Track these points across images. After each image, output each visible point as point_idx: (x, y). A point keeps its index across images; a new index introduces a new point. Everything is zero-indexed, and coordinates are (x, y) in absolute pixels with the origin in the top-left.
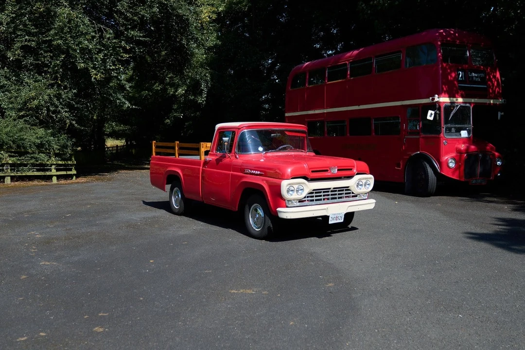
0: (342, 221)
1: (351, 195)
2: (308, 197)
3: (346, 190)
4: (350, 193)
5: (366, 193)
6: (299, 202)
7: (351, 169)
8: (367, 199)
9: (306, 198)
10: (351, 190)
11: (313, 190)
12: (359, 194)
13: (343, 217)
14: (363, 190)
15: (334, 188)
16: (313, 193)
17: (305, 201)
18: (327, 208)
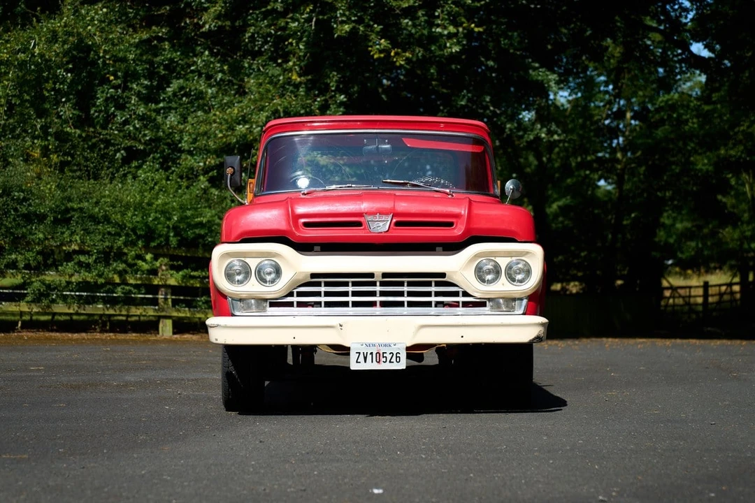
0: (402, 365)
1: (461, 299)
2: (300, 294)
3: (438, 284)
4: (456, 294)
5: (521, 299)
6: (272, 305)
7: (450, 224)
8: (524, 314)
9: (293, 296)
10: (457, 286)
11: (313, 275)
12: (489, 299)
13: (403, 355)
14: (503, 286)
15: (385, 275)
16: (319, 284)
17: (290, 304)
18: (341, 326)
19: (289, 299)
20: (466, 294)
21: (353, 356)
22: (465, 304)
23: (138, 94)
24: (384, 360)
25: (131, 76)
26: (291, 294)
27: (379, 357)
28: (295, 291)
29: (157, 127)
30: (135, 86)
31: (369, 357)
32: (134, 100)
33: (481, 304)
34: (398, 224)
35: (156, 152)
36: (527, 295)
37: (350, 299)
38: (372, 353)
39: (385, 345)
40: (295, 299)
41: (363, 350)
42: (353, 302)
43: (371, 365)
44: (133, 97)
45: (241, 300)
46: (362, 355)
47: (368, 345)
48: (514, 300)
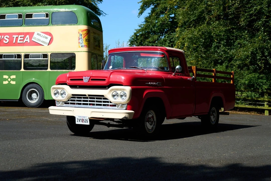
0: (88, 123)
1: (109, 104)
3: (103, 99)
5: (125, 104)
6: (65, 103)
7: (105, 80)
8: (126, 109)
9: (69, 101)
10: (108, 99)
11: (73, 95)
12: (117, 104)
13: (88, 120)
14: (119, 100)
15: (89, 95)
16: (75, 98)
17: (68, 103)
18: (73, 110)
19: (68, 102)
20: (111, 102)
21: (76, 120)
22: (111, 106)
23: (223, 45)
24: (84, 121)
25: (222, 40)
26: (69, 100)
27: (83, 120)
28: (70, 99)
29: (228, 53)
30: (222, 42)
31: (80, 120)
32: (222, 46)
33: (115, 106)
34: (92, 80)
35: (226, 60)
36: (127, 103)
37: (82, 102)
38: (81, 119)
39: (84, 117)
40: (70, 102)
41: (79, 118)
42: (83, 103)
43: (80, 123)
44: (222, 45)
45: (58, 101)
46: (78, 119)
47: (80, 117)
48: (123, 104)
